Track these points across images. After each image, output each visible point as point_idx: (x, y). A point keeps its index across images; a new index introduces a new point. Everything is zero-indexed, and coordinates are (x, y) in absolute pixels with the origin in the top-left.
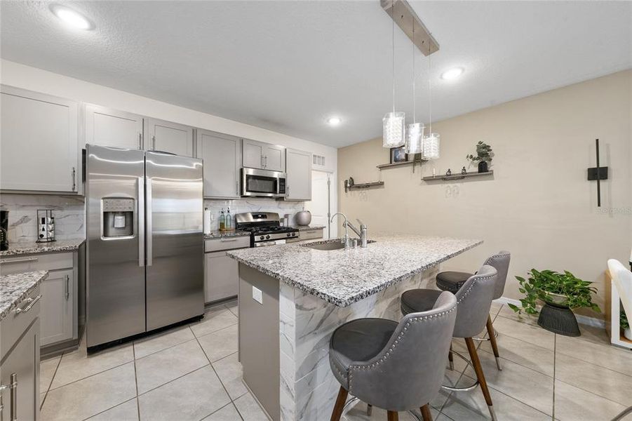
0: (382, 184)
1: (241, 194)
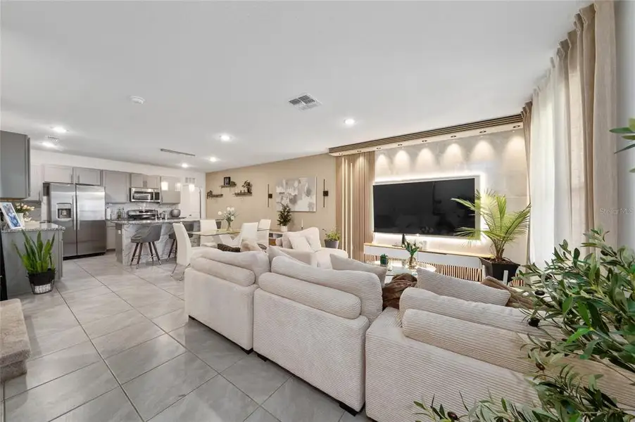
0: (222, 195)
1: (130, 200)
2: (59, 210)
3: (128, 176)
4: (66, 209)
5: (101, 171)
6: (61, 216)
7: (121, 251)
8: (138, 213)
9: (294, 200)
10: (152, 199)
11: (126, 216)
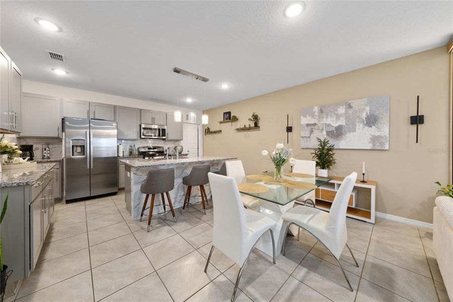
0: (221, 131)
1: (140, 137)
2: (72, 146)
3: (138, 112)
4: (80, 146)
5: (115, 107)
6: (75, 153)
7: (130, 191)
8: (147, 150)
9: (338, 133)
10: (159, 135)
11: (137, 153)
